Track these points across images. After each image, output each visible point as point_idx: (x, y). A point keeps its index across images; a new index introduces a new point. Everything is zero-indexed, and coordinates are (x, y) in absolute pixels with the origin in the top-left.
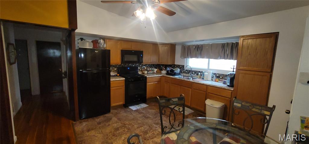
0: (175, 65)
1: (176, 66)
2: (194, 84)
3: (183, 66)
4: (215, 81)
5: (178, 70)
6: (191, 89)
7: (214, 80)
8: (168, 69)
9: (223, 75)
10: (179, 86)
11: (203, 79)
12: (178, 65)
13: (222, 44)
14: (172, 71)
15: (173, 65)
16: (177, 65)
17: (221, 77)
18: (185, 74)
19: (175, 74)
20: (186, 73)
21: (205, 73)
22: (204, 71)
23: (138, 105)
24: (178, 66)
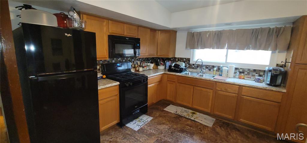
0: (175, 58)
1: (177, 60)
2: (217, 83)
3: (189, 60)
4: (240, 78)
5: (183, 65)
6: (211, 91)
7: (237, 76)
8: (168, 64)
9: (249, 70)
10: (192, 87)
11: (221, 76)
12: (180, 58)
13: (253, 30)
14: (177, 66)
15: (173, 58)
16: (178, 58)
17: (246, 73)
18: (191, 70)
19: (181, 70)
20: (193, 68)
21: (224, 68)
22: (221, 66)
23: (137, 120)
24: (181, 60)
